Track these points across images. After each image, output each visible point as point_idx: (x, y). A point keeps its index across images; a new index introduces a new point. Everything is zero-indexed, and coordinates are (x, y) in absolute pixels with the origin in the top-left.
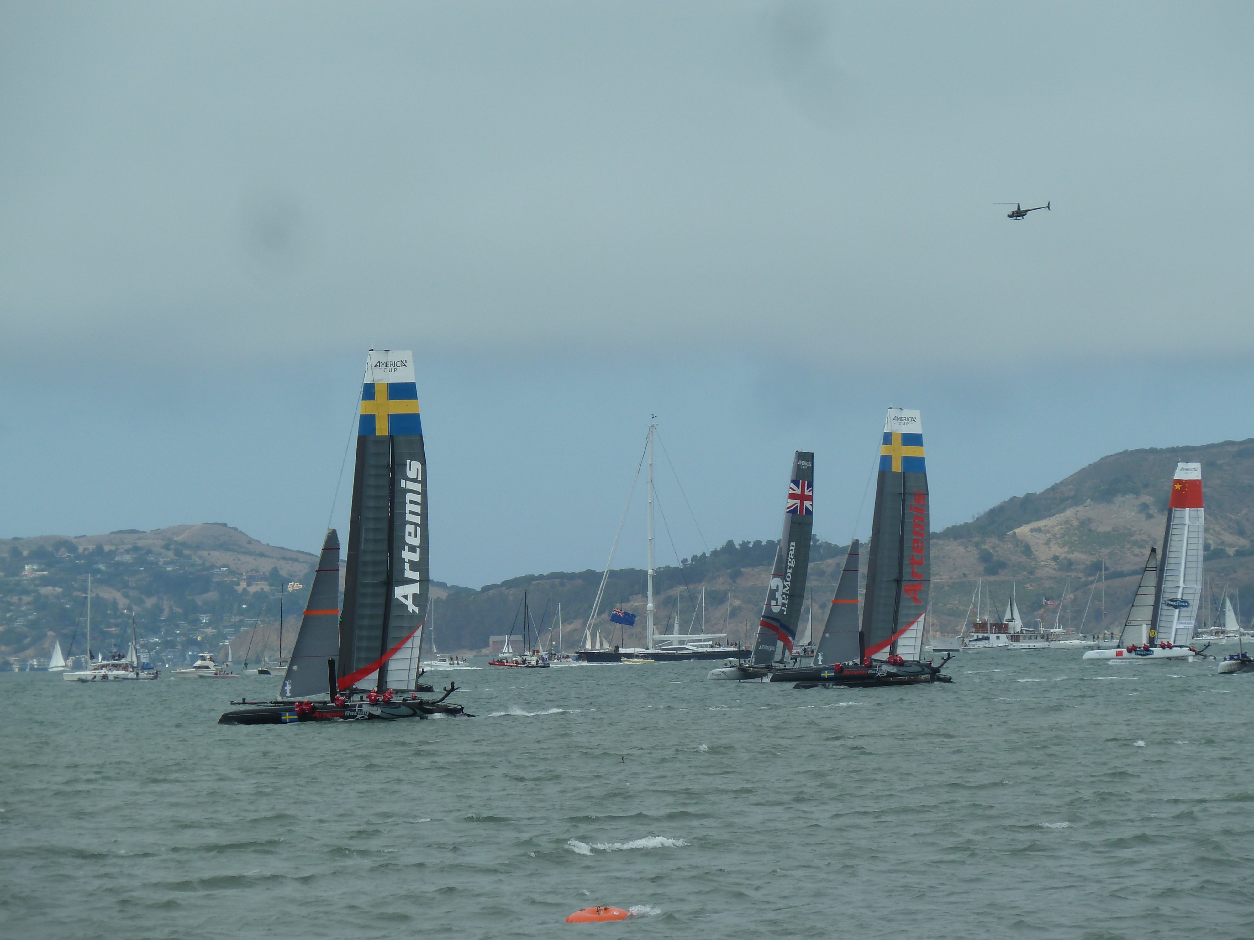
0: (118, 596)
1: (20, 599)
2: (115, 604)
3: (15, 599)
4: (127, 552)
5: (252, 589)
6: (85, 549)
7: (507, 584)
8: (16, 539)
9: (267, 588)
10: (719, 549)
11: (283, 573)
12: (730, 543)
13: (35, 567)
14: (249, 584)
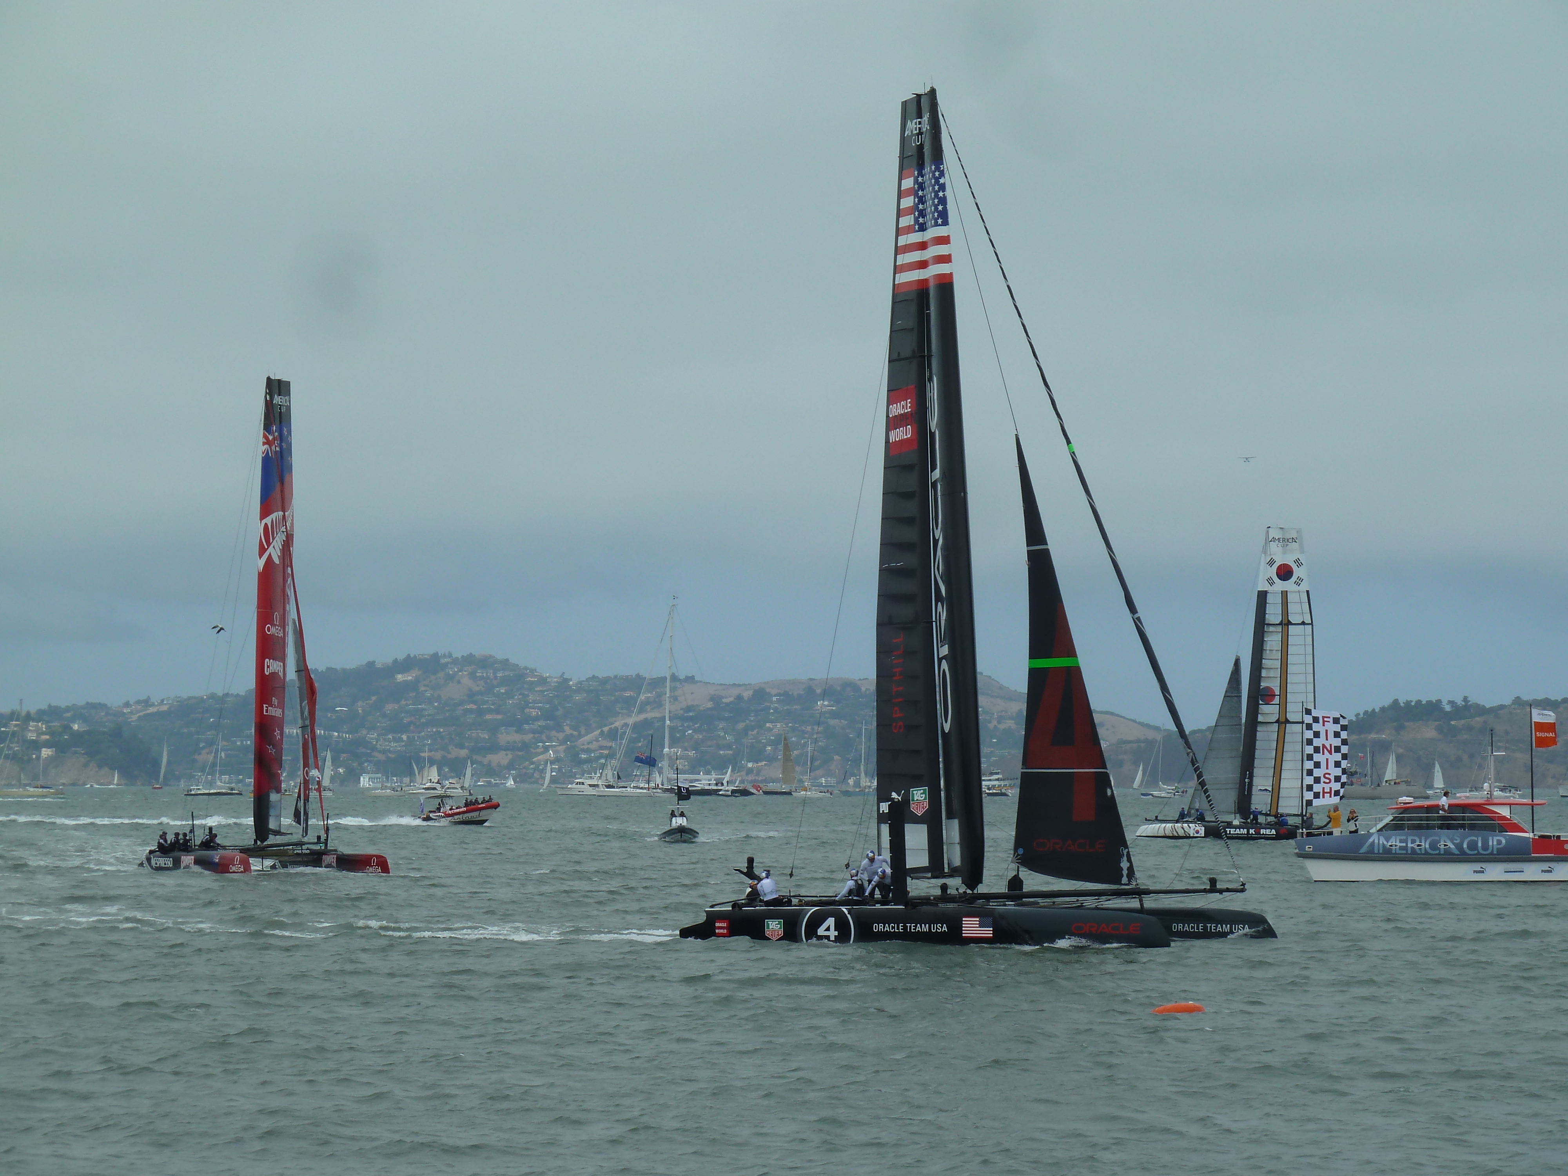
1: (813, 729)
3: (809, 728)
8: (811, 679)
10: (1386, 706)
12: (1396, 702)
13: (826, 703)
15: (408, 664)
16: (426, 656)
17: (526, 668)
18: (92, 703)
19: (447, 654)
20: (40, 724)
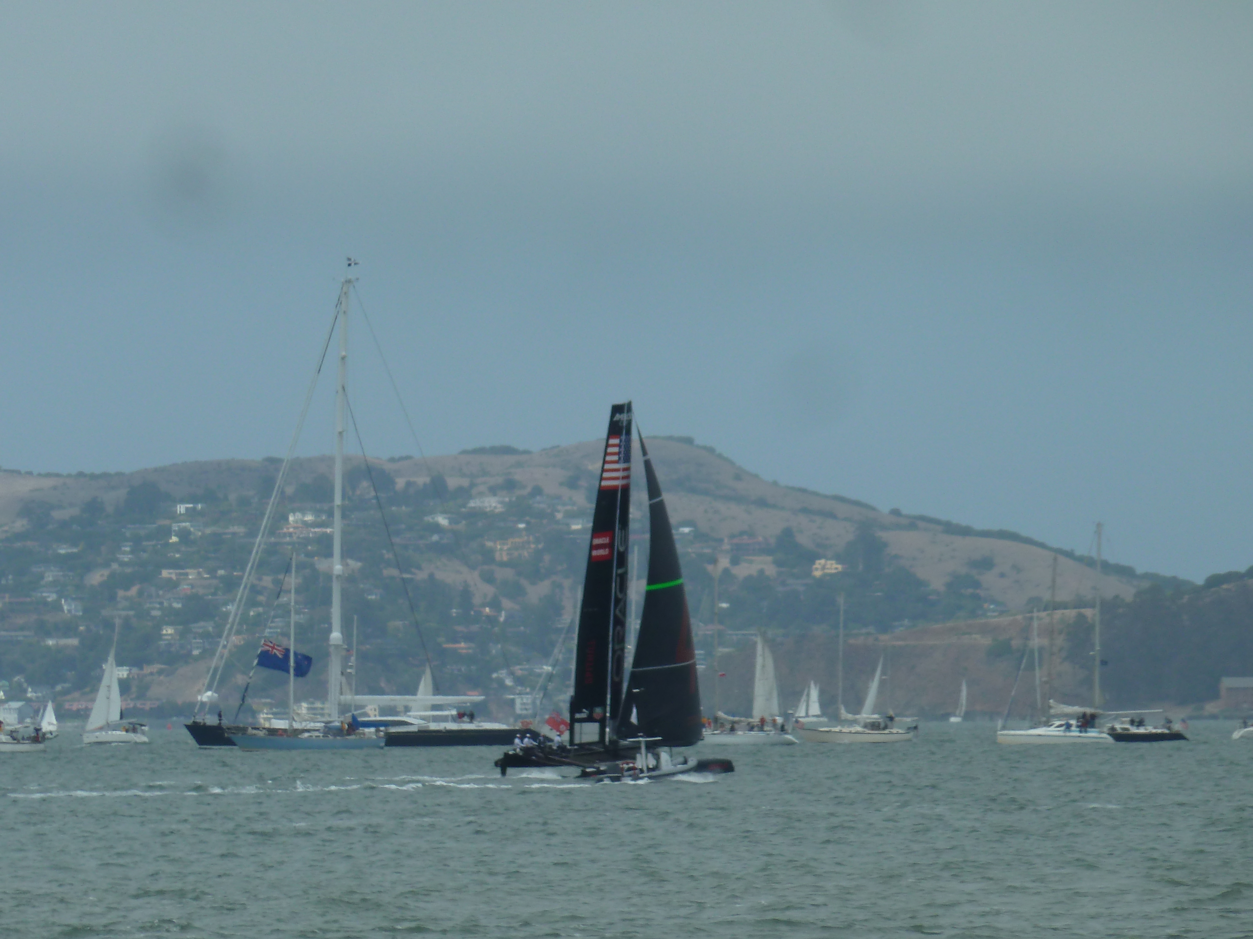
0: (473, 578)
2: (466, 594)
4: (493, 491)
5: (743, 571)
6: (409, 484)
8: (270, 461)
9: (771, 570)
11: (803, 540)
13: (309, 518)
14: (735, 561)
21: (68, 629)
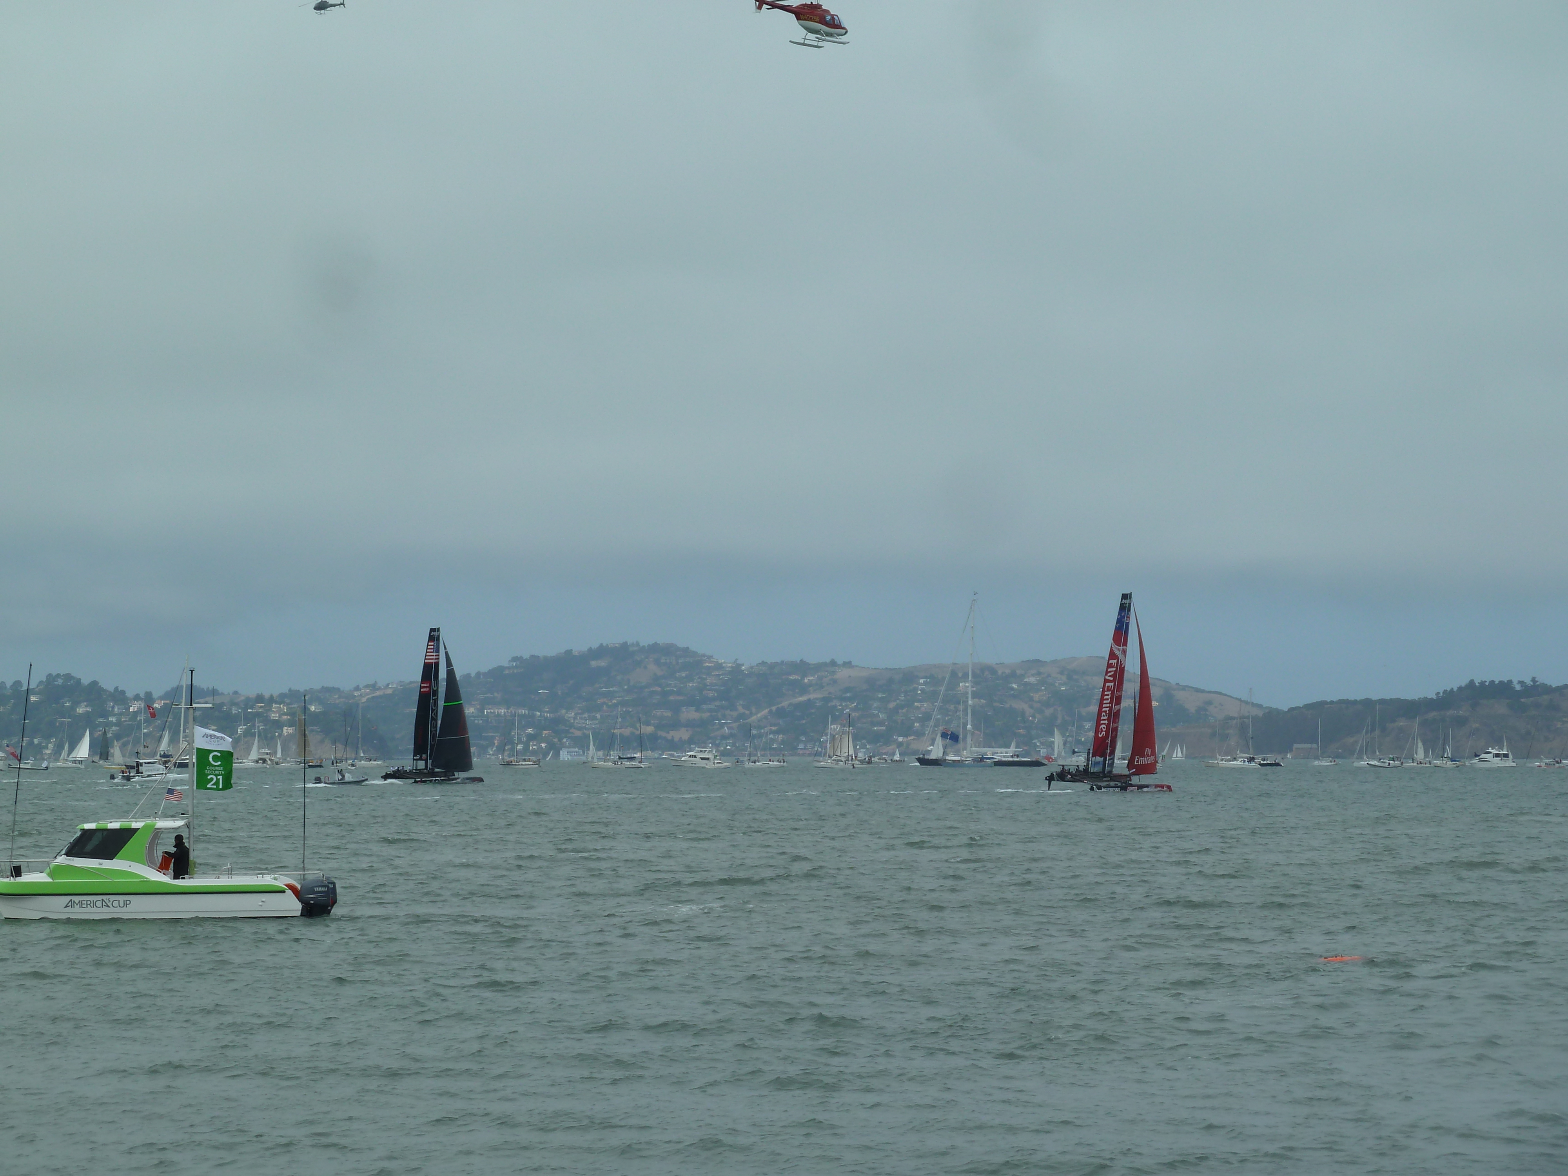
0: (1025, 707)
2: (1023, 713)
3: (952, 707)
4: (1033, 675)
6: (1003, 673)
7: (1308, 707)
10: (1463, 686)
12: (1472, 682)
15: (601, 652)
16: (617, 645)
17: (704, 655)
18: (326, 688)
19: (635, 643)
20: (282, 706)
21: (881, 723)
